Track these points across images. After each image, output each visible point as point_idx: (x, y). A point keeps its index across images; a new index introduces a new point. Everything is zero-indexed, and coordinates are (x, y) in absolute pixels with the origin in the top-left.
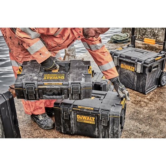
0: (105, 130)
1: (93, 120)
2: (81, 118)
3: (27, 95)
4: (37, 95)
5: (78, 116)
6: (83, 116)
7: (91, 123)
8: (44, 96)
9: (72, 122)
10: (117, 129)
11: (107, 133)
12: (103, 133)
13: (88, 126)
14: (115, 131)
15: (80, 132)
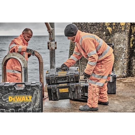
0: (74, 93)
1: (68, 90)
2: (61, 90)
3: (51, 81)
4: (55, 81)
5: (60, 89)
6: (62, 89)
7: (66, 92)
8: (58, 81)
9: (57, 93)
10: (79, 91)
11: (75, 95)
12: (73, 95)
13: (65, 93)
14: (78, 93)
15: (61, 98)
